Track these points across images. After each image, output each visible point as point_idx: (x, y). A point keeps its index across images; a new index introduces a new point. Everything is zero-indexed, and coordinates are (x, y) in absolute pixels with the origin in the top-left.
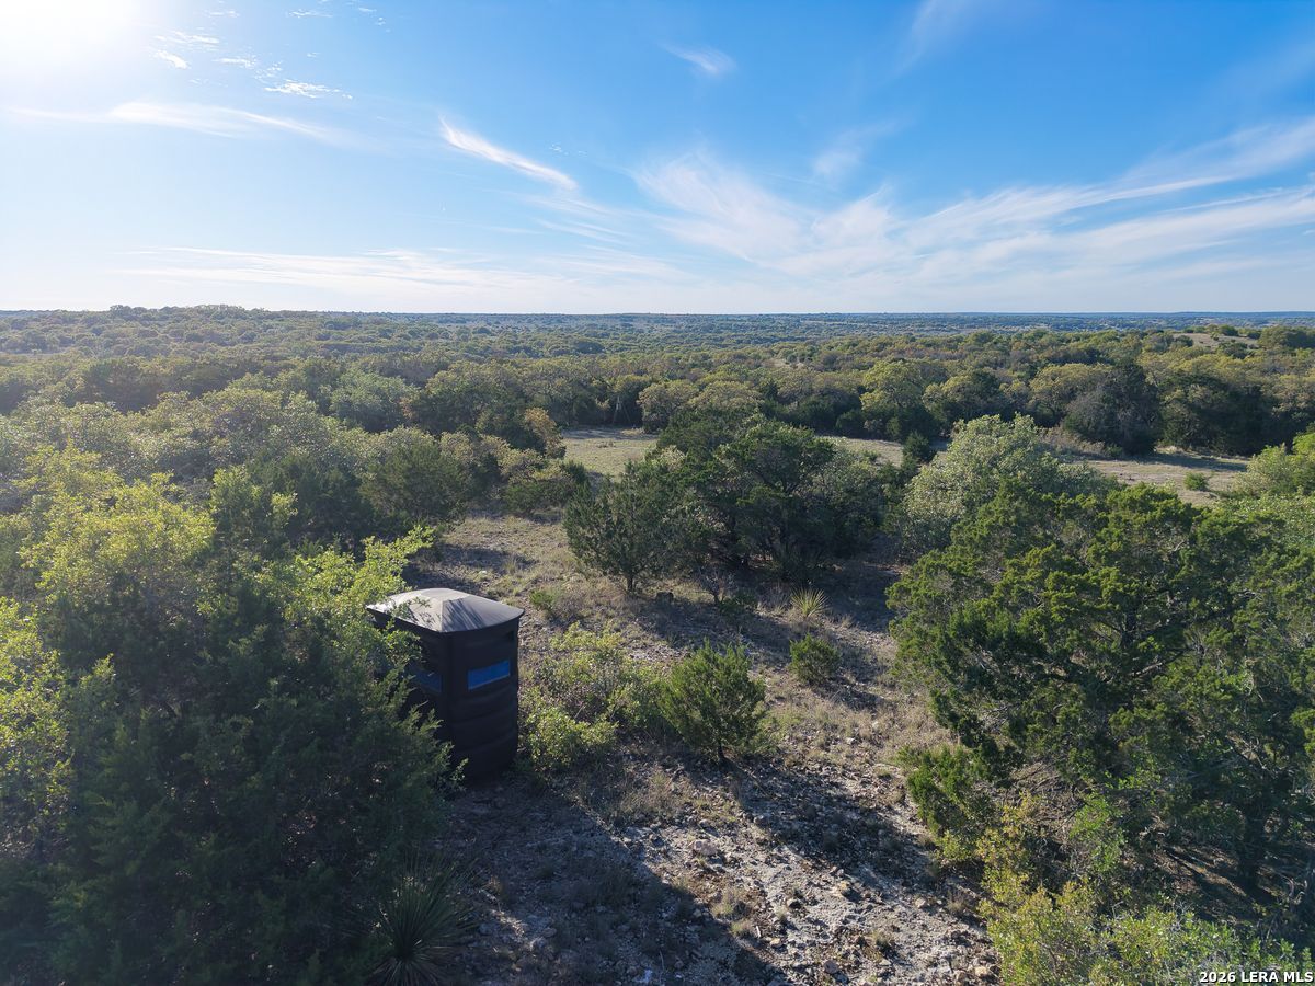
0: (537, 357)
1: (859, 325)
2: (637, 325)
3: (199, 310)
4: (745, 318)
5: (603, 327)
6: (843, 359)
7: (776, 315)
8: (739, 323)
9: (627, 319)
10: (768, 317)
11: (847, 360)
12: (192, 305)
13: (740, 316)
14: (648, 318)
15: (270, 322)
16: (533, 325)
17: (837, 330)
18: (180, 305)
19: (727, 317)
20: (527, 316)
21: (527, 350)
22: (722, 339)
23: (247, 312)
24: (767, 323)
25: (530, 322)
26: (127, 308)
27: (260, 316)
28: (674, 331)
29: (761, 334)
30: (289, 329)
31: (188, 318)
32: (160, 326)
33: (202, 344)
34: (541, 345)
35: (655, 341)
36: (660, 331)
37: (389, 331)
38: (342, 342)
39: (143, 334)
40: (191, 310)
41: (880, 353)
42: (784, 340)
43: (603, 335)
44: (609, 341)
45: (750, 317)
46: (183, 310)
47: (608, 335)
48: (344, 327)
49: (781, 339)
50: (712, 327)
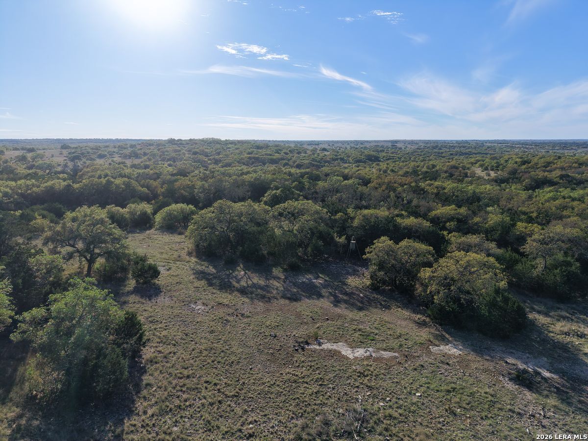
0: (346, 163)
1: (517, 146)
2: (399, 145)
3: (203, 140)
4: (454, 142)
5: (382, 147)
6: (522, 172)
7: (470, 140)
8: (451, 145)
9: (394, 143)
10: (466, 142)
11: (525, 172)
12: (201, 138)
13: (451, 141)
14: (404, 142)
15: (230, 146)
16: (349, 146)
17: (505, 149)
18: (196, 138)
19: (445, 142)
20: (347, 141)
21: (342, 159)
22: (442, 153)
23: (221, 141)
24: (466, 145)
25: (348, 144)
26: (174, 140)
27: (227, 142)
28: (418, 148)
29: (463, 150)
30: (237, 149)
31: (196, 144)
32: (184, 147)
33: (196, 156)
34: (349, 157)
35: (408, 154)
36: (410, 148)
37: (280, 150)
38: (257, 156)
39: (176, 151)
40: (200, 140)
41: (548, 169)
42: (476, 154)
43: (381, 151)
44: (384, 154)
45: (457, 142)
46: (196, 140)
47: (383, 151)
48: (261, 148)
49: (474, 153)
50: (437, 146)
